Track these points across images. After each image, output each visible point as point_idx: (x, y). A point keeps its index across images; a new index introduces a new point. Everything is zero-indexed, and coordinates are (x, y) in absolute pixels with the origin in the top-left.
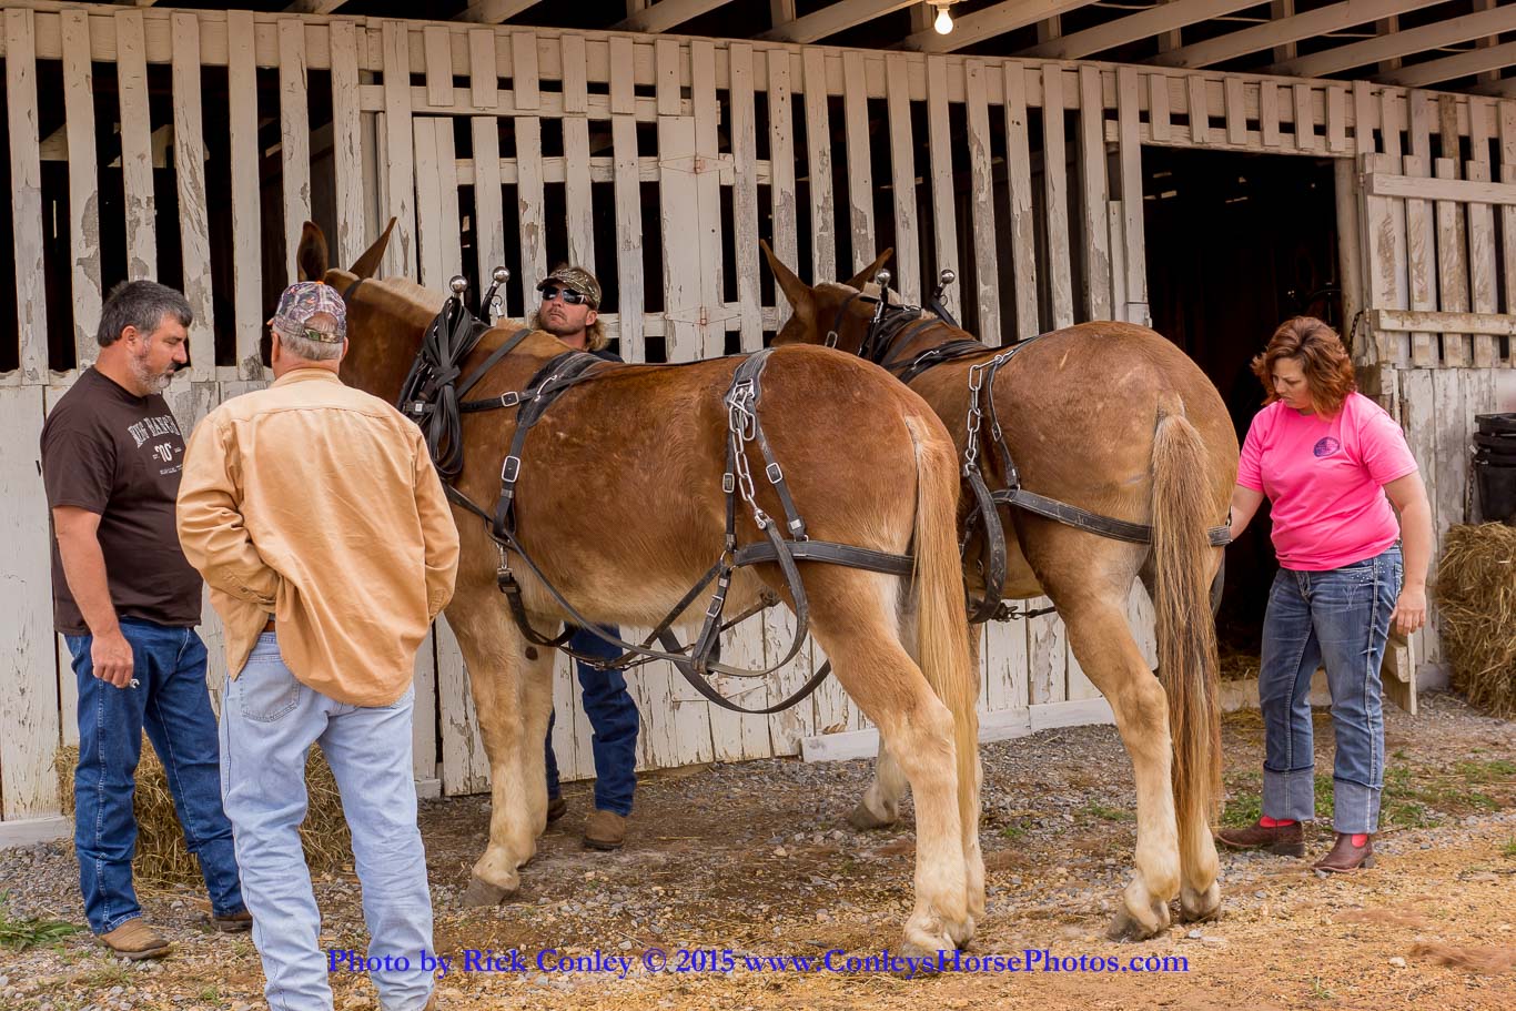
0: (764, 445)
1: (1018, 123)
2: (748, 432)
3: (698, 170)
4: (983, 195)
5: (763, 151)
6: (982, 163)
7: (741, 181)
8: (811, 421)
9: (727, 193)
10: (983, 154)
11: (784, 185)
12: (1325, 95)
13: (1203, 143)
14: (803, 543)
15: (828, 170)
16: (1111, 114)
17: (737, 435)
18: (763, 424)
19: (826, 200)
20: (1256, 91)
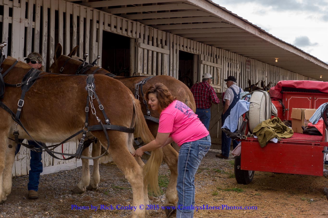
0: (98, 100)
1: (82, 21)
2: (93, 97)
3: (21, 22)
4: (75, 37)
5: (34, 20)
6: (75, 29)
7: (29, 26)
8: (110, 95)
9: (26, 28)
10: (76, 28)
11: (38, 29)
12: (132, 24)
13: (113, 31)
14: (109, 125)
15: (47, 26)
16: (98, 22)
17: (91, 98)
18: (98, 95)
19: (46, 34)
20: (121, 21)
